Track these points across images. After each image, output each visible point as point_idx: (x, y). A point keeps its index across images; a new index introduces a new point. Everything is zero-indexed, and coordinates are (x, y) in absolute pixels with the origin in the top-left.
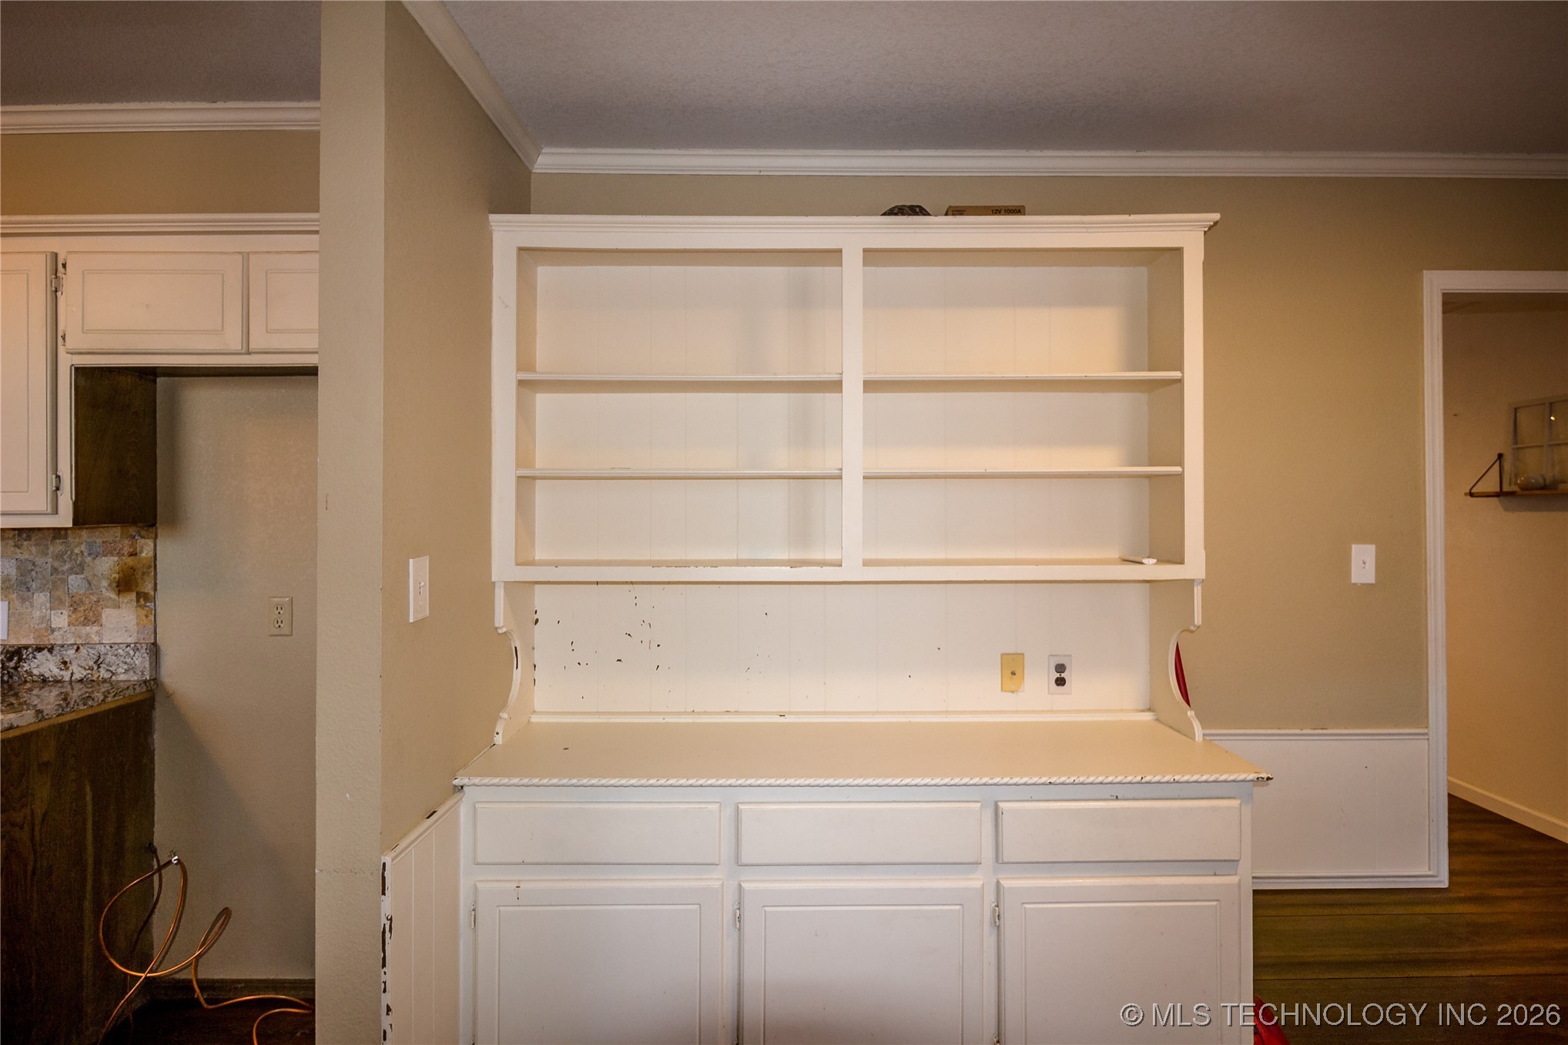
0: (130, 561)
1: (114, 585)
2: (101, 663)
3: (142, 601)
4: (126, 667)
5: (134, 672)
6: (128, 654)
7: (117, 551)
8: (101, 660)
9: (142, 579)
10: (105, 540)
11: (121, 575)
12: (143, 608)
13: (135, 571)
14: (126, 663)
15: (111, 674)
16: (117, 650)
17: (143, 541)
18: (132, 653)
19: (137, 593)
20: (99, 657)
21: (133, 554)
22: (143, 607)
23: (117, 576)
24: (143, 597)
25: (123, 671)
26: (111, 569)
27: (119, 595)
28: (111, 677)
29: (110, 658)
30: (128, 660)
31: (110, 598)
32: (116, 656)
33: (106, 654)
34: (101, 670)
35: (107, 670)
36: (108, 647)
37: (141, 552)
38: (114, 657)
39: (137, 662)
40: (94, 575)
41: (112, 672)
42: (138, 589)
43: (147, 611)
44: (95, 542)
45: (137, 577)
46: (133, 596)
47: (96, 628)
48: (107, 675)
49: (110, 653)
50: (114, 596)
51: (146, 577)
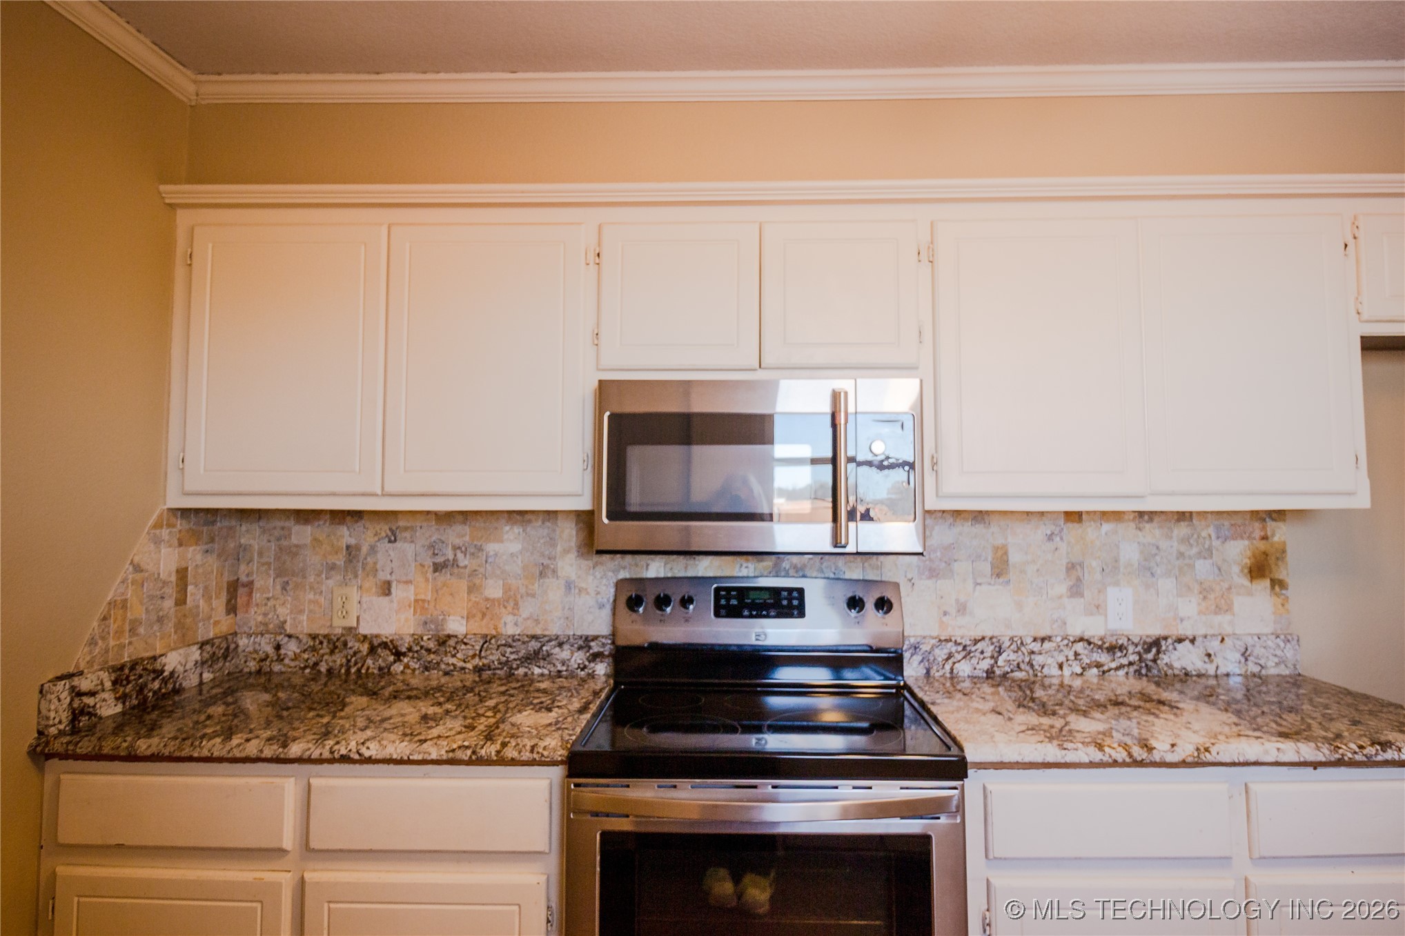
0: (1262, 546)
1: (1246, 571)
2: (1249, 656)
3: (1277, 588)
4: (1276, 660)
5: (1286, 666)
6: (1278, 646)
7: (1247, 534)
8: (1248, 653)
9: (1276, 565)
10: (1233, 522)
11: (1253, 560)
12: (1278, 597)
13: (1267, 555)
14: (1276, 656)
15: (1259, 668)
16: (1265, 641)
17: (1274, 524)
18: (1282, 645)
19: (1271, 580)
20: (1247, 649)
21: (1265, 538)
22: (1277, 595)
23: (1248, 561)
24: (1278, 584)
25: (1274, 664)
26: (1241, 554)
27: (1251, 582)
28: (1260, 671)
29: (1258, 651)
30: (1279, 653)
31: (1243, 585)
32: (1265, 647)
33: (1254, 646)
34: (1249, 663)
35: (1256, 663)
36: (1256, 638)
37: (1273, 535)
38: (1263, 650)
39: (1288, 655)
40: (1224, 560)
41: (1261, 665)
42: (1272, 576)
43: (1284, 600)
44: (1223, 525)
45: (1270, 562)
46: (1267, 583)
47: (1228, 617)
48: (1256, 669)
49: (1258, 645)
50: (1246, 582)
51: (1280, 563)
